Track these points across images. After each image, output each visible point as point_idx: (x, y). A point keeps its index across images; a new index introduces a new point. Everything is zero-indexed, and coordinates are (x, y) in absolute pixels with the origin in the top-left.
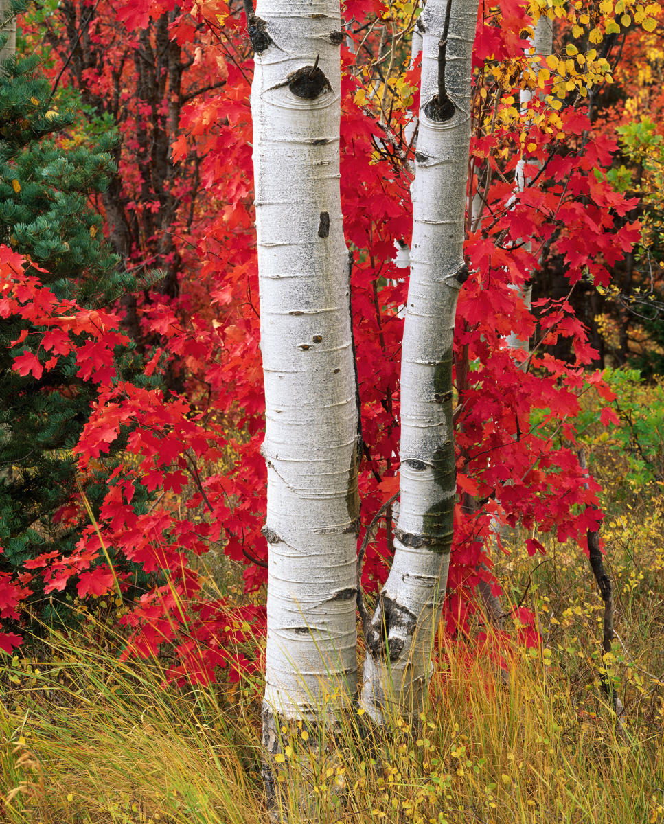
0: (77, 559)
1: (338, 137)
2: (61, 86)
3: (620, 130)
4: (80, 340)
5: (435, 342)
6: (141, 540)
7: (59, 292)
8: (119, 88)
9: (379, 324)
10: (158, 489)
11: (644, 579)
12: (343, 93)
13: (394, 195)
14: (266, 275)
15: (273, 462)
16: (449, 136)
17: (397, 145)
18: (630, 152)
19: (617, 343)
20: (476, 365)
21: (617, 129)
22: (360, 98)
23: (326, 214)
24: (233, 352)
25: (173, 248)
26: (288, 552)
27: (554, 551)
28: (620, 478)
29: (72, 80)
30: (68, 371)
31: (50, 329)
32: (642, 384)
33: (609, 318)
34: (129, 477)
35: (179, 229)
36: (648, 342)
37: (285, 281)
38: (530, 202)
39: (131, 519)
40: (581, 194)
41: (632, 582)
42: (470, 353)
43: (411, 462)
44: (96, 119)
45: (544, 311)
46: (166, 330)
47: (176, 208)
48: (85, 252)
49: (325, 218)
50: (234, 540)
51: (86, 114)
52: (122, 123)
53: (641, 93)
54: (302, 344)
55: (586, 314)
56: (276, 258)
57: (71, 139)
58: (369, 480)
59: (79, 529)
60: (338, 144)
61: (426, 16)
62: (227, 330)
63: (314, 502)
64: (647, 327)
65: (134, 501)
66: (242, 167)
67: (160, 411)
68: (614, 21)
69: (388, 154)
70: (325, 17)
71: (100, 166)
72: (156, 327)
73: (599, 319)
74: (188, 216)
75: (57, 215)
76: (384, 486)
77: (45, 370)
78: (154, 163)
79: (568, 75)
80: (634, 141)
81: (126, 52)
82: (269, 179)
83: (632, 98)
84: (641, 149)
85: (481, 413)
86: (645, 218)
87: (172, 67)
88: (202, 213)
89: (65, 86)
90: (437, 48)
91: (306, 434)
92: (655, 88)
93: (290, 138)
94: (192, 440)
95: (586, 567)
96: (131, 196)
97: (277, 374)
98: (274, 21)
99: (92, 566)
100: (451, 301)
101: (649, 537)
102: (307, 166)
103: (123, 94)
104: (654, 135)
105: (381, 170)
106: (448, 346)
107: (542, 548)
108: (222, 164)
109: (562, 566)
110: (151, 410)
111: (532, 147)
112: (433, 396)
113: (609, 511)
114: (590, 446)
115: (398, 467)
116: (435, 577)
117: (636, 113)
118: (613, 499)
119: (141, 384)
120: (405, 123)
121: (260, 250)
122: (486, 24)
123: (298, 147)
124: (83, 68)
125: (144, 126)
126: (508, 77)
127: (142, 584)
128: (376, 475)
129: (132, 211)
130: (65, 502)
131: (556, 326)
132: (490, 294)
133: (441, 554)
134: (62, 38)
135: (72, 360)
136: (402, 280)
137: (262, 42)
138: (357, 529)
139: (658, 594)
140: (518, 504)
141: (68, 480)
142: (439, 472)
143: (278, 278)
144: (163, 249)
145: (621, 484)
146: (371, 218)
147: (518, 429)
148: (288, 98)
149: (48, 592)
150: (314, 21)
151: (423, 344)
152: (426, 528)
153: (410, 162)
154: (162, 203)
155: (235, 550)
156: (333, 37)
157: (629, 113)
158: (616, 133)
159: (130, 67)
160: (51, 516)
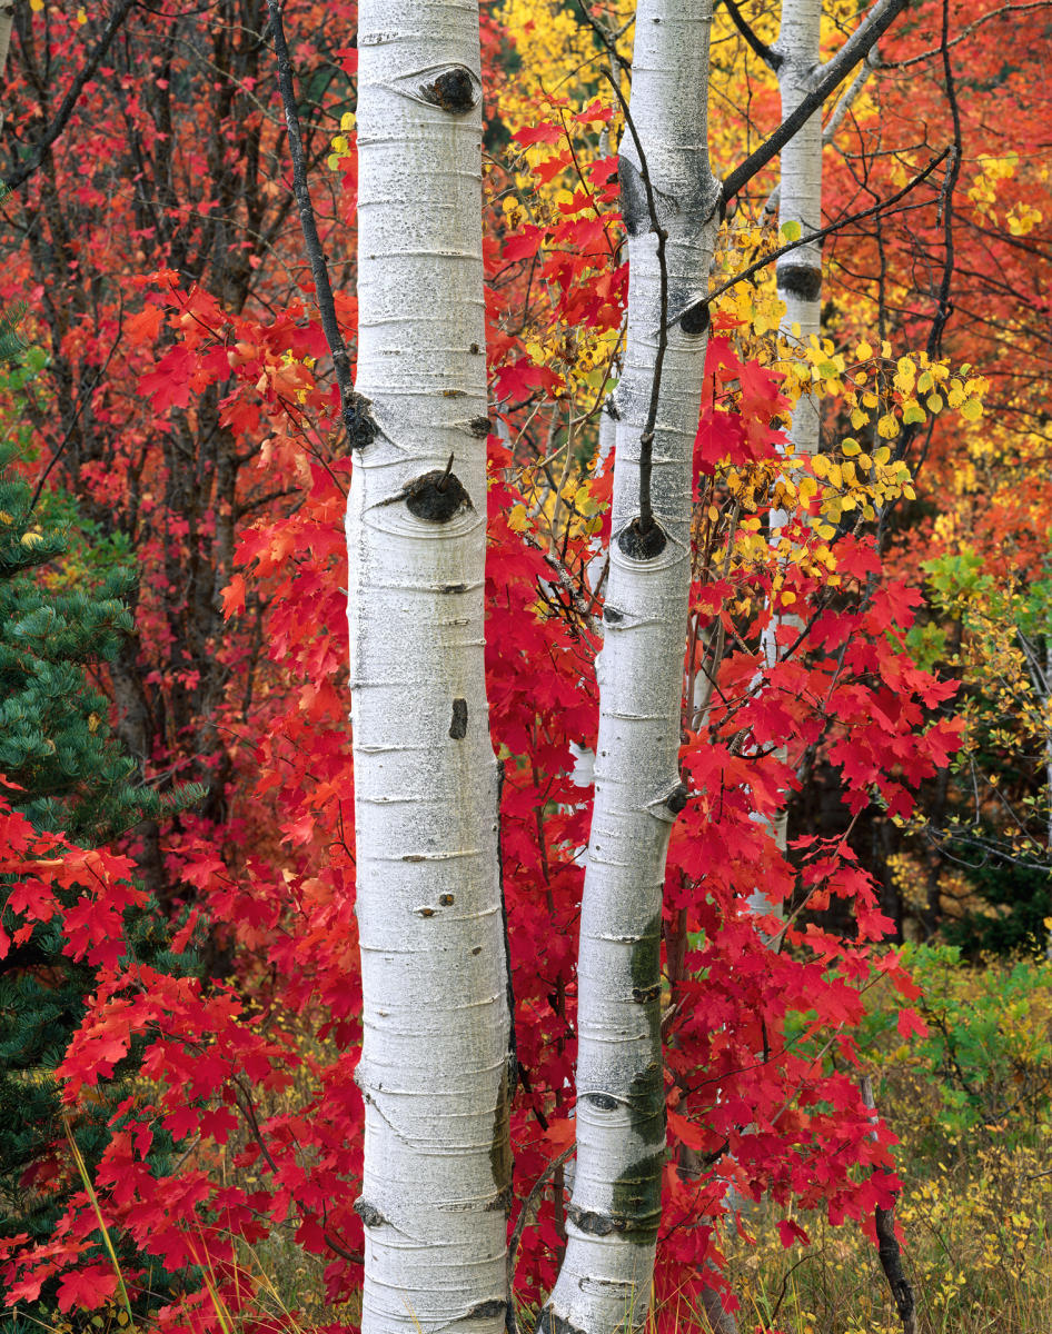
0: (58, 1250)
1: (482, 581)
2: (47, 490)
3: (927, 566)
4: (71, 897)
5: (633, 906)
6: (161, 1219)
7: (37, 817)
8: (137, 491)
9: (545, 874)
10: (189, 1134)
11: (967, 1284)
12: (492, 511)
13: (570, 670)
14: (365, 797)
15: (373, 1095)
16: (656, 581)
17: (575, 591)
18: (944, 602)
19: (924, 900)
20: (699, 942)
21: (922, 564)
22: (518, 519)
23: (463, 702)
24: (314, 920)
25: (220, 744)
26: (396, 1241)
27: (823, 1237)
28: (927, 1119)
29: (65, 480)
30: (48, 944)
31: (23, 877)
32: (964, 966)
33: (909, 860)
34: (143, 1118)
35: (228, 715)
36: (972, 898)
37: (397, 807)
38: (786, 684)
39: (146, 1185)
40: (866, 674)
41: (947, 1289)
42: (689, 922)
43: (593, 1098)
44: (102, 542)
45: (809, 856)
46: (206, 881)
47: (225, 682)
48: (80, 755)
49: (460, 709)
50: (310, 1220)
51: (85, 534)
52: (142, 546)
53: (959, 506)
54: (422, 907)
55: (874, 853)
56: (382, 771)
57: (62, 572)
58: (529, 1124)
59: (62, 1198)
60: (481, 593)
61: (621, 396)
62: (305, 886)
63: (438, 1160)
64: (971, 876)
65: (151, 1153)
66: (332, 627)
67: (195, 1011)
68: (916, 404)
69: (562, 606)
70: (463, 394)
71: (106, 620)
72: (189, 876)
73: (895, 862)
74: (244, 695)
75: (37, 698)
76: (554, 1133)
77: (14, 944)
78: (190, 612)
79: (845, 485)
80: (949, 585)
81: (150, 437)
82: (372, 646)
83: (945, 514)
84: (961, 598)
85: (707, 1018)
86: (967, 707)
87: (223, 461)
88: (266, 690)
89: (53, 488)
90: (639, 444)
91: (427, 1052)
92: (981, 499)
93: (406, 583)
94: (245, 1059)
95: (874, 1264)
96: (154, 662)
97: (382, 955)
98: (383, 400)
99: (81, 1259)
100: (658, 842)
101: (973, 1215)
102: (433, 626)
103: (145, 503)
104: (980, 574)
105: (550, 633)
106: (654, 912)
107: (804, 1235)
108: (301, 621)
109: (836, 1263)
110: (181, 1011)
111: (789, 598)
112: (630, 993)
113: (910, 1173)
114: (880, 1066)
115: (574, 1105)
116: (632, 1282)
117: (952, 537)
118: (917, 1154)
119: (165, 968)
120: (588, 557)
121: (357, 757)
122: (718, 407)
123: (419, 597)
124: (82, 461)
125: (177, 551)
126: (751, 490)
127: (161, 1289)
128: (540, 1116)
129: (154, 686)
130: (40, 1153)
131: (826, 880)
132: (722, 829)
133: (641, 1245)
134: (49, 413)
135: (57, 927)
136: (581, 806)
137: (363, 433)
138: (509, 1205)
139: (989, 1308)
140: (765, 1164)
141: (45, 1119)
142: (639, 1113)
143: (385, 803)
144: (203, 748)
145: (929, 1128)
146: (534, 708)
147: (765, 1043)
148: (404, 521)
149: (10, 1303)
150: (448, 401)
151: (614, 909)
152: (619, 1203)
153: (596, 620)
154: (203, 674)
155: (311, 1236)
156: (475, 425)
157: (941, 538)
158: (921, 569)
159: (157, 459)
160: (17, 1177)
